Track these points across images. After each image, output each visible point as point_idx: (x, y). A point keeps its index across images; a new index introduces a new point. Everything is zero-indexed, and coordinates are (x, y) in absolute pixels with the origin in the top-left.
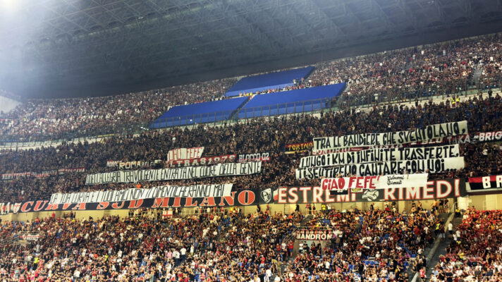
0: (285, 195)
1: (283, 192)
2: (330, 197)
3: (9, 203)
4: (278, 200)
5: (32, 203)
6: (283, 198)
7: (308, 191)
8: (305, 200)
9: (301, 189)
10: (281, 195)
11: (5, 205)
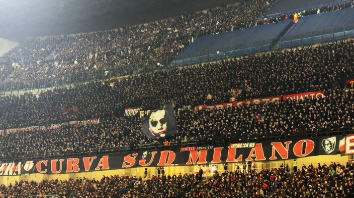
1: (351, 140)
3: (20, 163)
4: (345, 151)
5: (45, 162)
6: (352, 148)
10: (349, 145)
11: (16, 164)
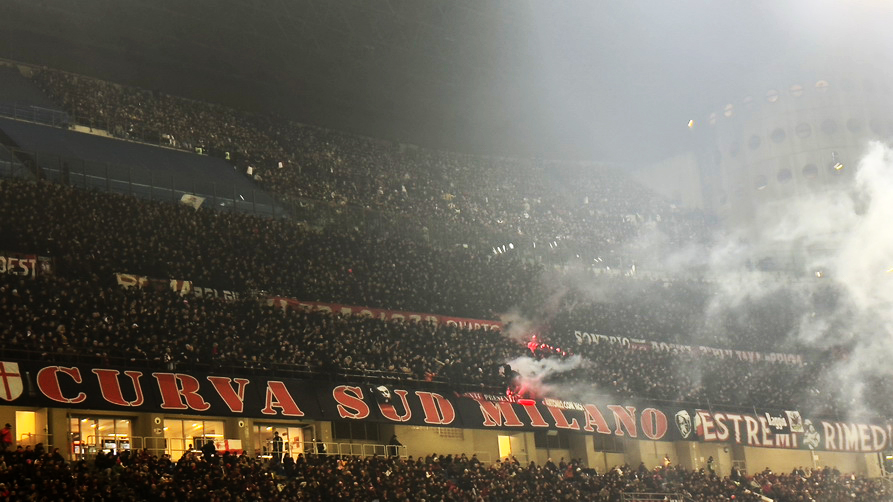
0: (711, 424)
1: (708, 419)
2: (769, 437)
6: (711, 430)
7: (739, 421)
8: (738, 440)
9: (730, 417)
10: (705, 425)
